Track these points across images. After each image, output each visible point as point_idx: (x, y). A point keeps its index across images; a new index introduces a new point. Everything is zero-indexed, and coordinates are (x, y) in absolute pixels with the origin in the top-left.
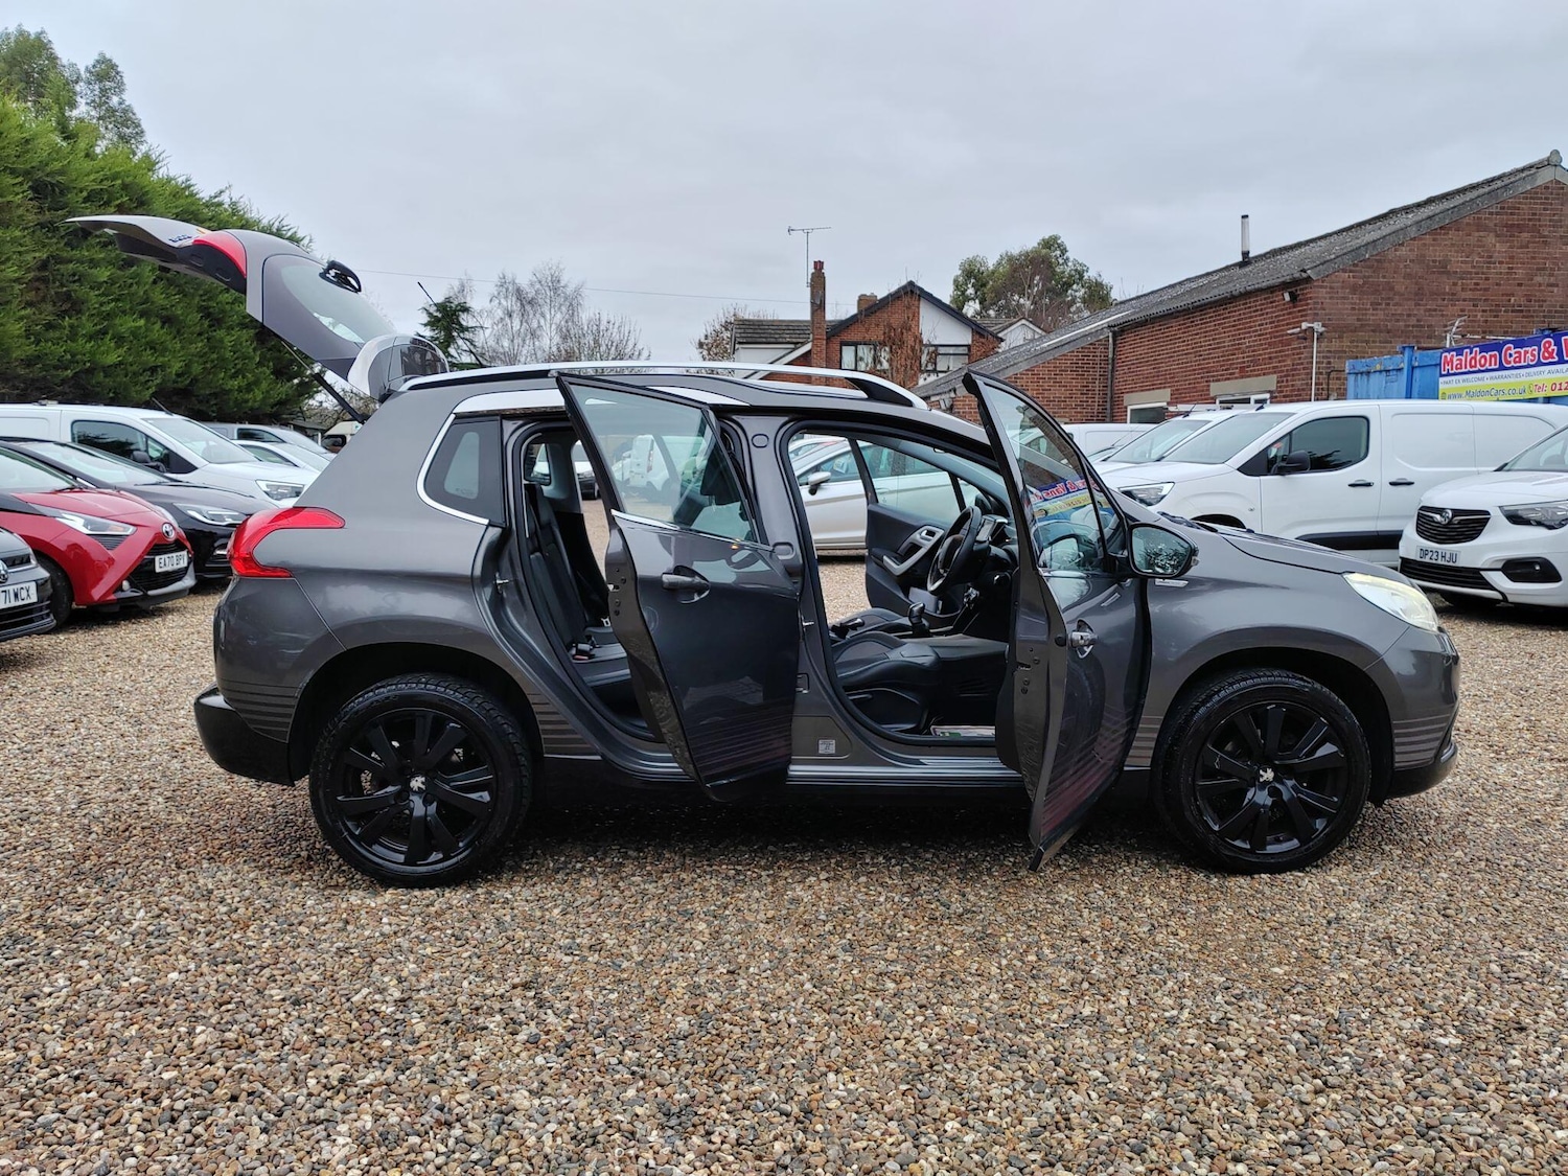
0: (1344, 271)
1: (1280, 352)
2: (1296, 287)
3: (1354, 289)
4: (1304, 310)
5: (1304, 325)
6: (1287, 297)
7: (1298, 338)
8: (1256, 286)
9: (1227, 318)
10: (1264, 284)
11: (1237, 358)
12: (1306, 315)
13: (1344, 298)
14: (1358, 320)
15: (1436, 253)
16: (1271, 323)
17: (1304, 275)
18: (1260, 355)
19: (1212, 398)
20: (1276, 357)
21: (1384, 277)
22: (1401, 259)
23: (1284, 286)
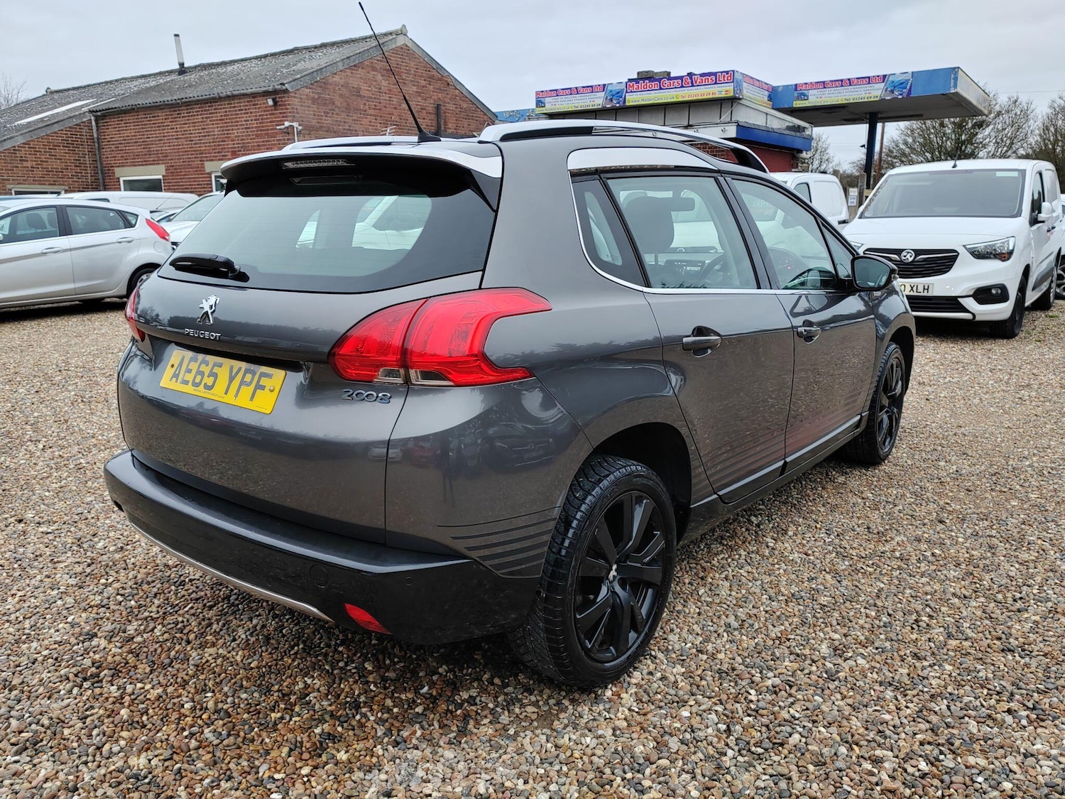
0: (307, 87)
1: (267, 141)
2: (277, 95)
3: (314, 100)
4: (284, 113)
5: (287, 124)
6: (270, 102)
7: (282, 133)
8: (242, 92)
9: (213, 113)
10: (250, 90)
11: (228, 145)
12: (287, 117)
13: (308, 107)
14: (318, 122)
15: (354, 82)
16: (255, 120)
17: (284, 88)
18: (249, 143)
19: (208, 174)
20: (263, 145)
21: (329, 95)
22: (336, 84)
23: (266, 94)
